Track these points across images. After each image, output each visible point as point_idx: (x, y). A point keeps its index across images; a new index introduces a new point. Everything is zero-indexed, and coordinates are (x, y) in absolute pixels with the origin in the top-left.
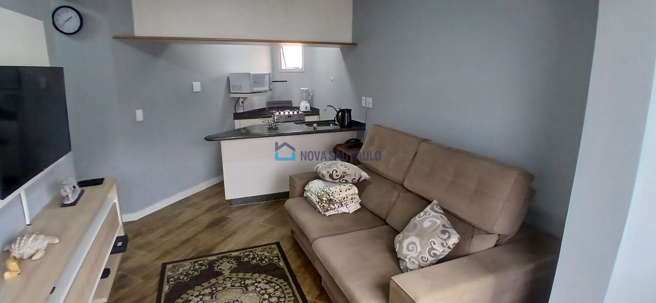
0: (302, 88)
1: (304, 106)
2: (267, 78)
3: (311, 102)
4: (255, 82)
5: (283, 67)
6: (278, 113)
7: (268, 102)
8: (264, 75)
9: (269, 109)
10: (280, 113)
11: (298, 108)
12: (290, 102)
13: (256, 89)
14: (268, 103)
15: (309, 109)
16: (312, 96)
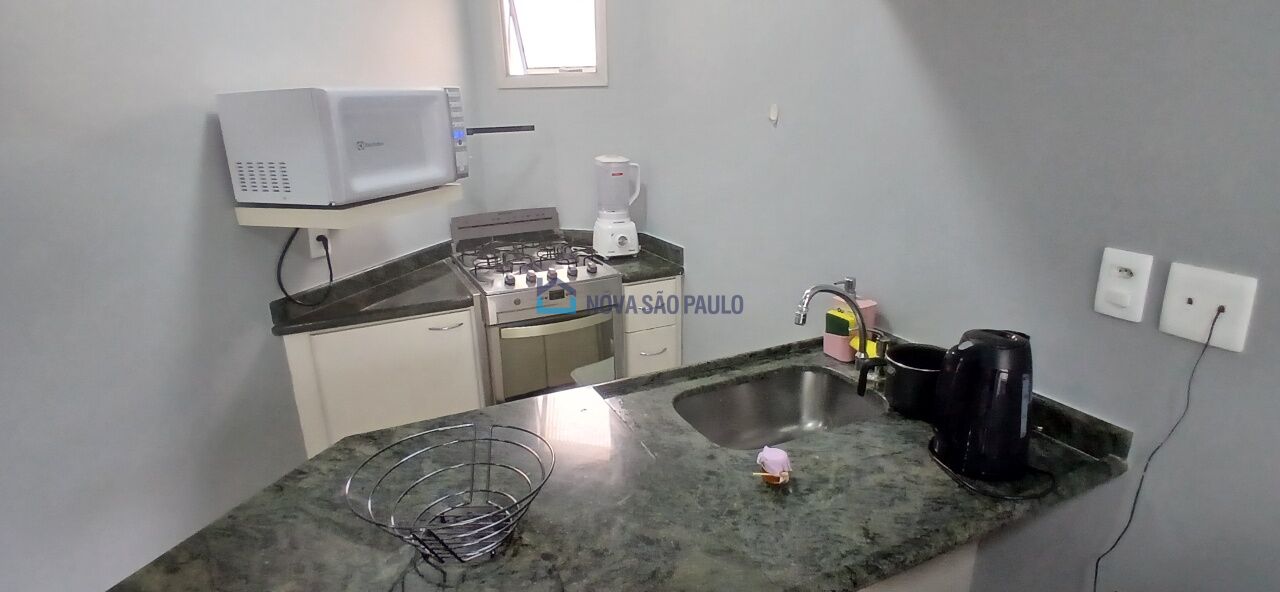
0: (603, 159)
1: (613, 233)
2: (437, 118)
3: (637, 214)
4: (361, 145)
5: (516, 68)
6: (499, 282)
7: (455, 220)
8: (420, 101)
9: (463, 245)
10: (510, 283)
11: (585, 240)
12: (550, 215)
13: (365, 184)
14: (458, 224)
15: (633, 247)
16: (644, 189)
